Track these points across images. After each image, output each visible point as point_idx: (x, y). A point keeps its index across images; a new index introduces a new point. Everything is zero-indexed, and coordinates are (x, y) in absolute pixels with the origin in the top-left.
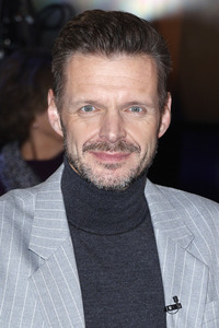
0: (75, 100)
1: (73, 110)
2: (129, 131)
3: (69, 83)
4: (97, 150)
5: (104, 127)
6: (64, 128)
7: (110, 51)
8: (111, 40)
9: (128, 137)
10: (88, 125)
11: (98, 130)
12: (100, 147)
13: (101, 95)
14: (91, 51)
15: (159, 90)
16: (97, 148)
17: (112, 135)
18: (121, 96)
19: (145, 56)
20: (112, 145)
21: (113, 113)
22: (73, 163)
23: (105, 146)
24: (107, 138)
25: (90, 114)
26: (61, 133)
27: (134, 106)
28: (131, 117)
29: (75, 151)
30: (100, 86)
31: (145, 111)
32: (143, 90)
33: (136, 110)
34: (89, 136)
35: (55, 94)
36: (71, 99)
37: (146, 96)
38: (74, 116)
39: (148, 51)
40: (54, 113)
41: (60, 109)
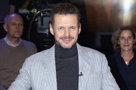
0: (57, 26)
1: (57, 29)
2: (71, 34)
3: (55, 22)
4: (63, 39)
5: (65, 33)
6: (54, 33)
7: (66, 14)
8: (66, 11)
9: (71, 35)
10: (61, 33)
11: (63, 34)
12: (64, 38)
13: (64, 25)
14: (61, 14)
15: (78, 23)
16: (63, 38)
17: (67, 35)
18: (69, 25)
19: (75, 15)
20: (67, 38)
21: (67, 29)
22: (57, 42)
23: (65, 38)
24: (66, 36)
25: (61, 30)
26: (54, 35)
27: (72, 27)
28: (72, 30)
29: (57, 39)
30: (64, 23)
31: (75, 29)
32: (74, 23)
33: (73, 28)
34: (61, 35)
35: (52, 25)
37: (75, 25)
38: (57, 30)
39: (75, 13)
40: (51, 29)
41: (53, 28)
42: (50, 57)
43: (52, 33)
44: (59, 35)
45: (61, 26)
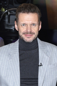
0: (21, 23)
1: (20, 25)
3: (19, 20)
4: (25, 34)
5: (27, 29)
6: (18, 29)
7: (28, 12)
8: (28, 10)
9: (32, 31)
10: (23, 29)
11: (26, 30)
12: (26, 33)
13: (26, 22)
14: (24, 12)
15: (39, 21)
17: (29, 31)
18: (31, 22)
19: (36, 13)
20: (29, 33)
21: (29, 26)
23: (27, 33)
24: (28, 31)
25: (24, 26)
26: (18, 30)
27: (34, 24)
28: (33, 27)
29: (21, 34)
30: (26, 20)
31: (36, 25)
32: (35, 21)
33: (34, 25)
34: (24, 31)
35: (16, 22)
36: (20, 23)
37: (36, 22)
38: (21, 27)
39: (36, 12)
40: (16, 26)
41: (17, 25)
42: (15, 49)
43: (17, 29)
44: (22, 30)
45: (24, 23)
